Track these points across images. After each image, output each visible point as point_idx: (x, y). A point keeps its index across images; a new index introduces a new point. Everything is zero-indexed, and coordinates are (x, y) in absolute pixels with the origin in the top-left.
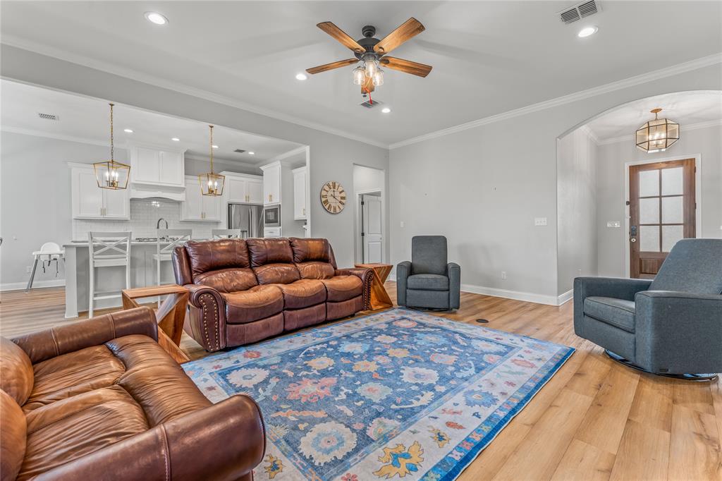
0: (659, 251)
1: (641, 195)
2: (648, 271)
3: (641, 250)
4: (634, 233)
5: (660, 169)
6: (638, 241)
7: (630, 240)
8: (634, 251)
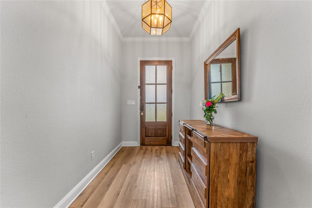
0: (155, 121)
1: (146, 82)
2: (149, 135)
3: (146, 121)
4: (142, 109)
5: (156, 65)
6: (144, 114)
7: (140, 113)
8: (142, 122)
